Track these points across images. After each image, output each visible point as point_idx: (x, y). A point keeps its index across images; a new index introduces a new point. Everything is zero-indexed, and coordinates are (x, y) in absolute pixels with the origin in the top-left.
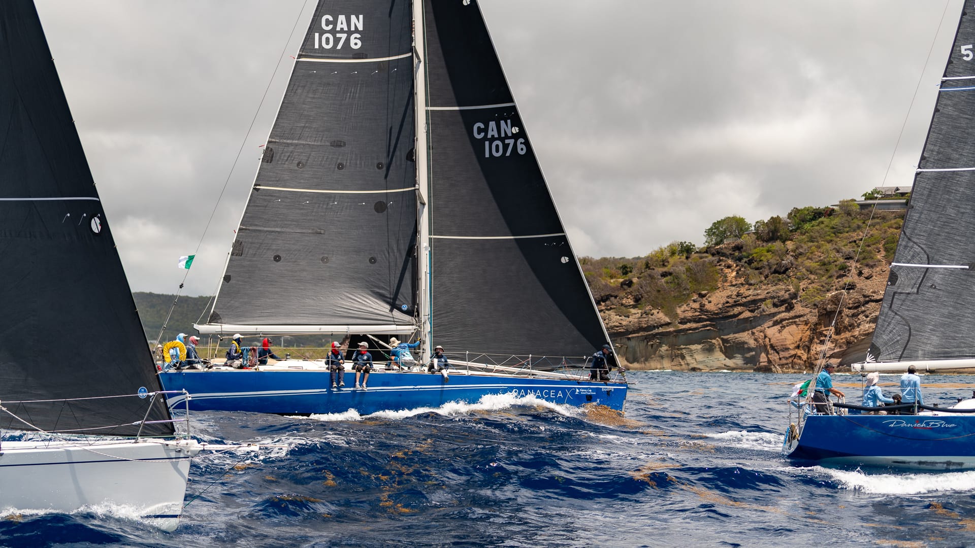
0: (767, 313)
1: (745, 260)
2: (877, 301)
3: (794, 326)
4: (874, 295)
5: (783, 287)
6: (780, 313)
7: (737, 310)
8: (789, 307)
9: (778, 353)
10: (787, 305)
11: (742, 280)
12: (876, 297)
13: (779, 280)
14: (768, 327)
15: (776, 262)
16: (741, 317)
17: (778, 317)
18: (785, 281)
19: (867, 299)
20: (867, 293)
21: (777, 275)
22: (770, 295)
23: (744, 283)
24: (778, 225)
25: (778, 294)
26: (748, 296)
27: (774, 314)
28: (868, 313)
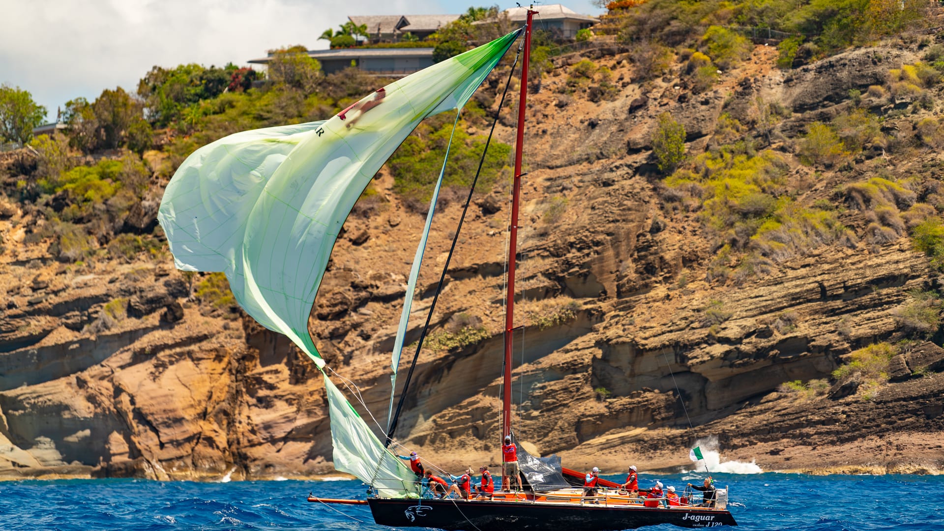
0: (115, 331)
1: (45, 198)
2: (386, 299)
3: (189, 363)
4: (378, 283)
5: (150, 266)
6: (146, 331)
7: (37, 324)
8: (169, 317)
9: (157, 432)
10: (165, 309)
11: (42, 249)
12: (384, 289)
13: (138, 249)
14: (122, 367)
15: (125, 204)
16: (49, 341)
17: (144, 342)
18: (153, 251)
19: (363, 294)
20: (360, 279)
21: (131, 236)
22: (118, 284)
23: (48, 256)
24: (121, 110)
25: (139, 285)
26: (64, 290)
27: (133, 335)
28: (367, 327)
